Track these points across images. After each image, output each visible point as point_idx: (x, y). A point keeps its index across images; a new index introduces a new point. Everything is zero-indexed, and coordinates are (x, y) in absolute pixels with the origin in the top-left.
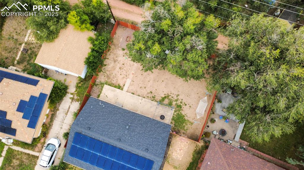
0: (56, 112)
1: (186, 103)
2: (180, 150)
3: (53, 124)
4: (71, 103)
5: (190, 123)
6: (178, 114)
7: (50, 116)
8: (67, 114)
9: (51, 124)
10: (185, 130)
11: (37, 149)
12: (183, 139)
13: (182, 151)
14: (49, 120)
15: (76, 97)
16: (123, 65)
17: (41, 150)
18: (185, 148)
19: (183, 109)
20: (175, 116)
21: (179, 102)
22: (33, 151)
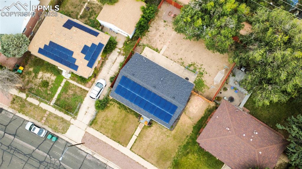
0: (106, 60)
1: (207, 72)
2: (196, 106)
3: (102, 69)
4: (118, 56)
5: (207, 88)
6: (200, 79)
7: (101, 63)
8: (114, 64)
9: (101, 69)
10: (202, 92)
11: (88, 85)
12: (200, 99)
13: (197, 107)
14: (100, 66)
15: (122, 52)
16: (163, 34)
17: (91, 87)
18: (200, 106)
19: (204, 76)
20: (197, 80)
21: (201, 71)
22: (85, 86)
